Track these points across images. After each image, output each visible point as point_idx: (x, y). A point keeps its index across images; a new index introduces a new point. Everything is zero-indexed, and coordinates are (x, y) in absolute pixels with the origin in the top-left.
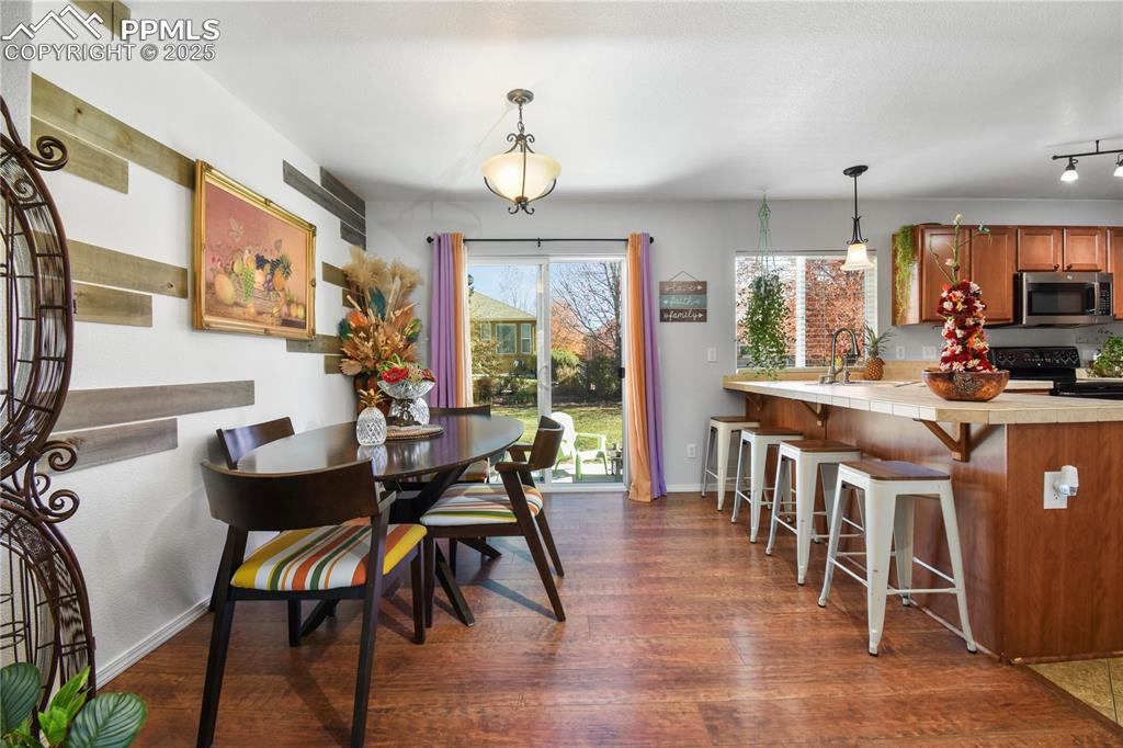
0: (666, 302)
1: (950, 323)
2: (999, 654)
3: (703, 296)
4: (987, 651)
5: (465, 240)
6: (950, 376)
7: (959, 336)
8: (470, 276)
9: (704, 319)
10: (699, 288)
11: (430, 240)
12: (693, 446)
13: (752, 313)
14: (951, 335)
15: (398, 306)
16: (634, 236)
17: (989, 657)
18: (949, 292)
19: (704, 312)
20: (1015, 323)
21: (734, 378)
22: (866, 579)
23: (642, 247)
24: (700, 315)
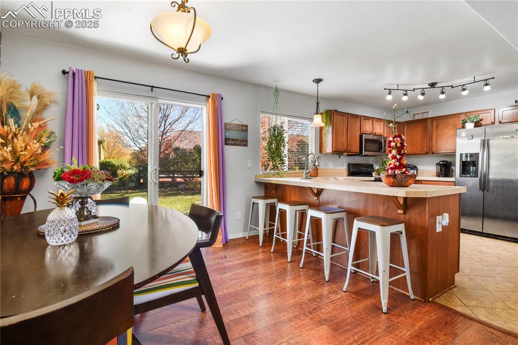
0: (228, 134)
1: (394, 152)
2: (425, 299)
3: (246, 133)
4: (418, 298)
5: (95, 77)
6: (394, 176)
7: (398, 158)
8: (98, 105)
9: (246, 145)
10: (244, 128)
11: (64, 72)
12: (240, 213)
13: (270, 144)
14: (394, 157)
15: (33, 120)
16: (213, 95)
17: (420, 301)
18: (394, 138)
19: (246, 141)
20: (360, 154)
21: (259, 176)
22: (378, 276)
23: (217, 102)
24: (245, 143)
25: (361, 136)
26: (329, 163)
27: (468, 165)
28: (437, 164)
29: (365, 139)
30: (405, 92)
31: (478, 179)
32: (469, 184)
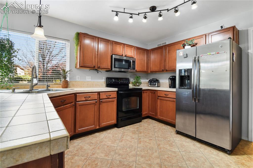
25: (112, 56)
26: (87, 77)
27: (185, 78)
28: (170, 78)
29: (114, 58)
30: (131, 15)
31: (191, 90)
32: (185, 94)
